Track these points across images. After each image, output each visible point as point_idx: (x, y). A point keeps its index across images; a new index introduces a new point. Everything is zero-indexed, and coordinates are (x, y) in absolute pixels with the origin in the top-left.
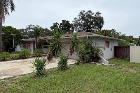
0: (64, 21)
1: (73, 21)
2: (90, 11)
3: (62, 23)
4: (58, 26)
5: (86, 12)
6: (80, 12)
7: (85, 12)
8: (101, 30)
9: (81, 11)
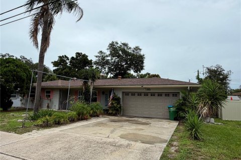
0: (78, 54)
1: (97, 57)
2: (125, 45)
3: (75, 57)
4: (67, 61)
5: (120, 44)
6: (110, 44)
7: (118, 44)
8: (140, 74)
9: (113, 42)
